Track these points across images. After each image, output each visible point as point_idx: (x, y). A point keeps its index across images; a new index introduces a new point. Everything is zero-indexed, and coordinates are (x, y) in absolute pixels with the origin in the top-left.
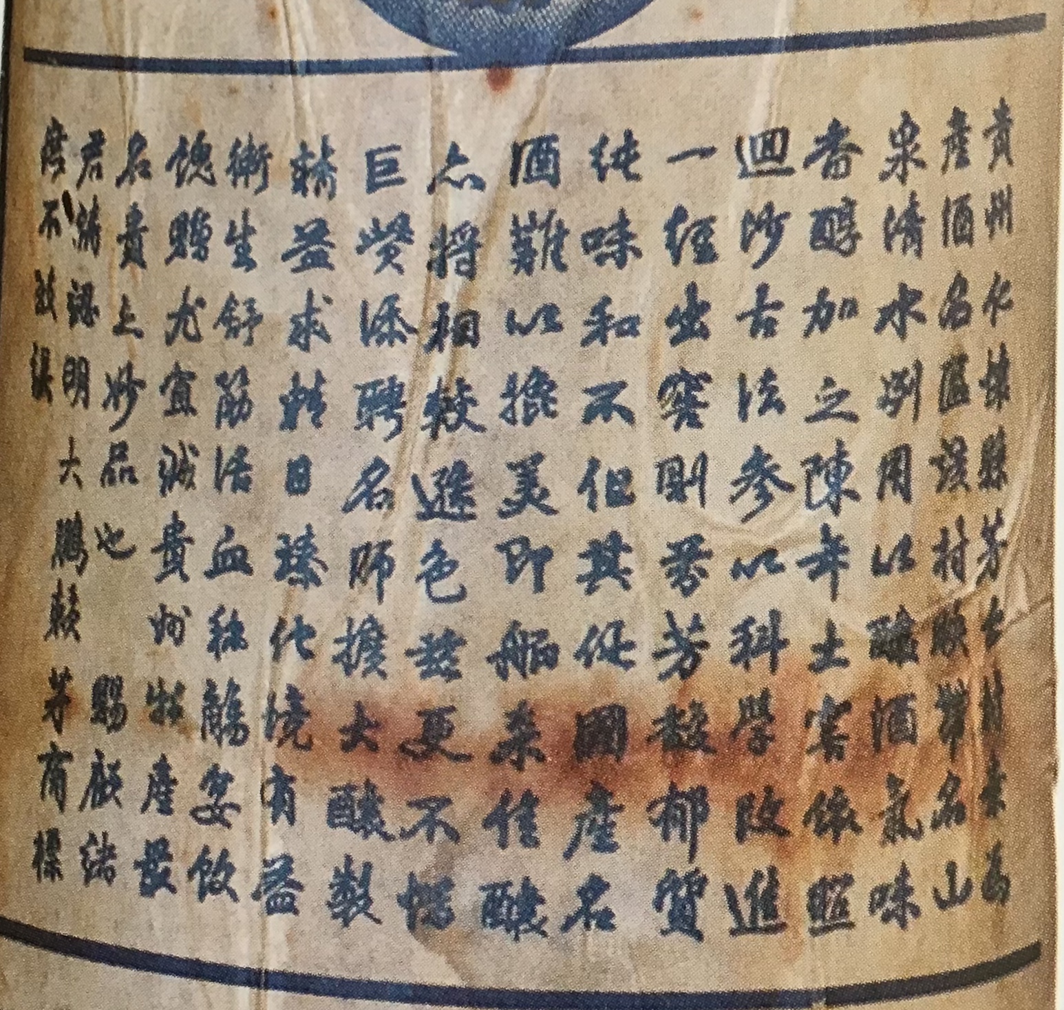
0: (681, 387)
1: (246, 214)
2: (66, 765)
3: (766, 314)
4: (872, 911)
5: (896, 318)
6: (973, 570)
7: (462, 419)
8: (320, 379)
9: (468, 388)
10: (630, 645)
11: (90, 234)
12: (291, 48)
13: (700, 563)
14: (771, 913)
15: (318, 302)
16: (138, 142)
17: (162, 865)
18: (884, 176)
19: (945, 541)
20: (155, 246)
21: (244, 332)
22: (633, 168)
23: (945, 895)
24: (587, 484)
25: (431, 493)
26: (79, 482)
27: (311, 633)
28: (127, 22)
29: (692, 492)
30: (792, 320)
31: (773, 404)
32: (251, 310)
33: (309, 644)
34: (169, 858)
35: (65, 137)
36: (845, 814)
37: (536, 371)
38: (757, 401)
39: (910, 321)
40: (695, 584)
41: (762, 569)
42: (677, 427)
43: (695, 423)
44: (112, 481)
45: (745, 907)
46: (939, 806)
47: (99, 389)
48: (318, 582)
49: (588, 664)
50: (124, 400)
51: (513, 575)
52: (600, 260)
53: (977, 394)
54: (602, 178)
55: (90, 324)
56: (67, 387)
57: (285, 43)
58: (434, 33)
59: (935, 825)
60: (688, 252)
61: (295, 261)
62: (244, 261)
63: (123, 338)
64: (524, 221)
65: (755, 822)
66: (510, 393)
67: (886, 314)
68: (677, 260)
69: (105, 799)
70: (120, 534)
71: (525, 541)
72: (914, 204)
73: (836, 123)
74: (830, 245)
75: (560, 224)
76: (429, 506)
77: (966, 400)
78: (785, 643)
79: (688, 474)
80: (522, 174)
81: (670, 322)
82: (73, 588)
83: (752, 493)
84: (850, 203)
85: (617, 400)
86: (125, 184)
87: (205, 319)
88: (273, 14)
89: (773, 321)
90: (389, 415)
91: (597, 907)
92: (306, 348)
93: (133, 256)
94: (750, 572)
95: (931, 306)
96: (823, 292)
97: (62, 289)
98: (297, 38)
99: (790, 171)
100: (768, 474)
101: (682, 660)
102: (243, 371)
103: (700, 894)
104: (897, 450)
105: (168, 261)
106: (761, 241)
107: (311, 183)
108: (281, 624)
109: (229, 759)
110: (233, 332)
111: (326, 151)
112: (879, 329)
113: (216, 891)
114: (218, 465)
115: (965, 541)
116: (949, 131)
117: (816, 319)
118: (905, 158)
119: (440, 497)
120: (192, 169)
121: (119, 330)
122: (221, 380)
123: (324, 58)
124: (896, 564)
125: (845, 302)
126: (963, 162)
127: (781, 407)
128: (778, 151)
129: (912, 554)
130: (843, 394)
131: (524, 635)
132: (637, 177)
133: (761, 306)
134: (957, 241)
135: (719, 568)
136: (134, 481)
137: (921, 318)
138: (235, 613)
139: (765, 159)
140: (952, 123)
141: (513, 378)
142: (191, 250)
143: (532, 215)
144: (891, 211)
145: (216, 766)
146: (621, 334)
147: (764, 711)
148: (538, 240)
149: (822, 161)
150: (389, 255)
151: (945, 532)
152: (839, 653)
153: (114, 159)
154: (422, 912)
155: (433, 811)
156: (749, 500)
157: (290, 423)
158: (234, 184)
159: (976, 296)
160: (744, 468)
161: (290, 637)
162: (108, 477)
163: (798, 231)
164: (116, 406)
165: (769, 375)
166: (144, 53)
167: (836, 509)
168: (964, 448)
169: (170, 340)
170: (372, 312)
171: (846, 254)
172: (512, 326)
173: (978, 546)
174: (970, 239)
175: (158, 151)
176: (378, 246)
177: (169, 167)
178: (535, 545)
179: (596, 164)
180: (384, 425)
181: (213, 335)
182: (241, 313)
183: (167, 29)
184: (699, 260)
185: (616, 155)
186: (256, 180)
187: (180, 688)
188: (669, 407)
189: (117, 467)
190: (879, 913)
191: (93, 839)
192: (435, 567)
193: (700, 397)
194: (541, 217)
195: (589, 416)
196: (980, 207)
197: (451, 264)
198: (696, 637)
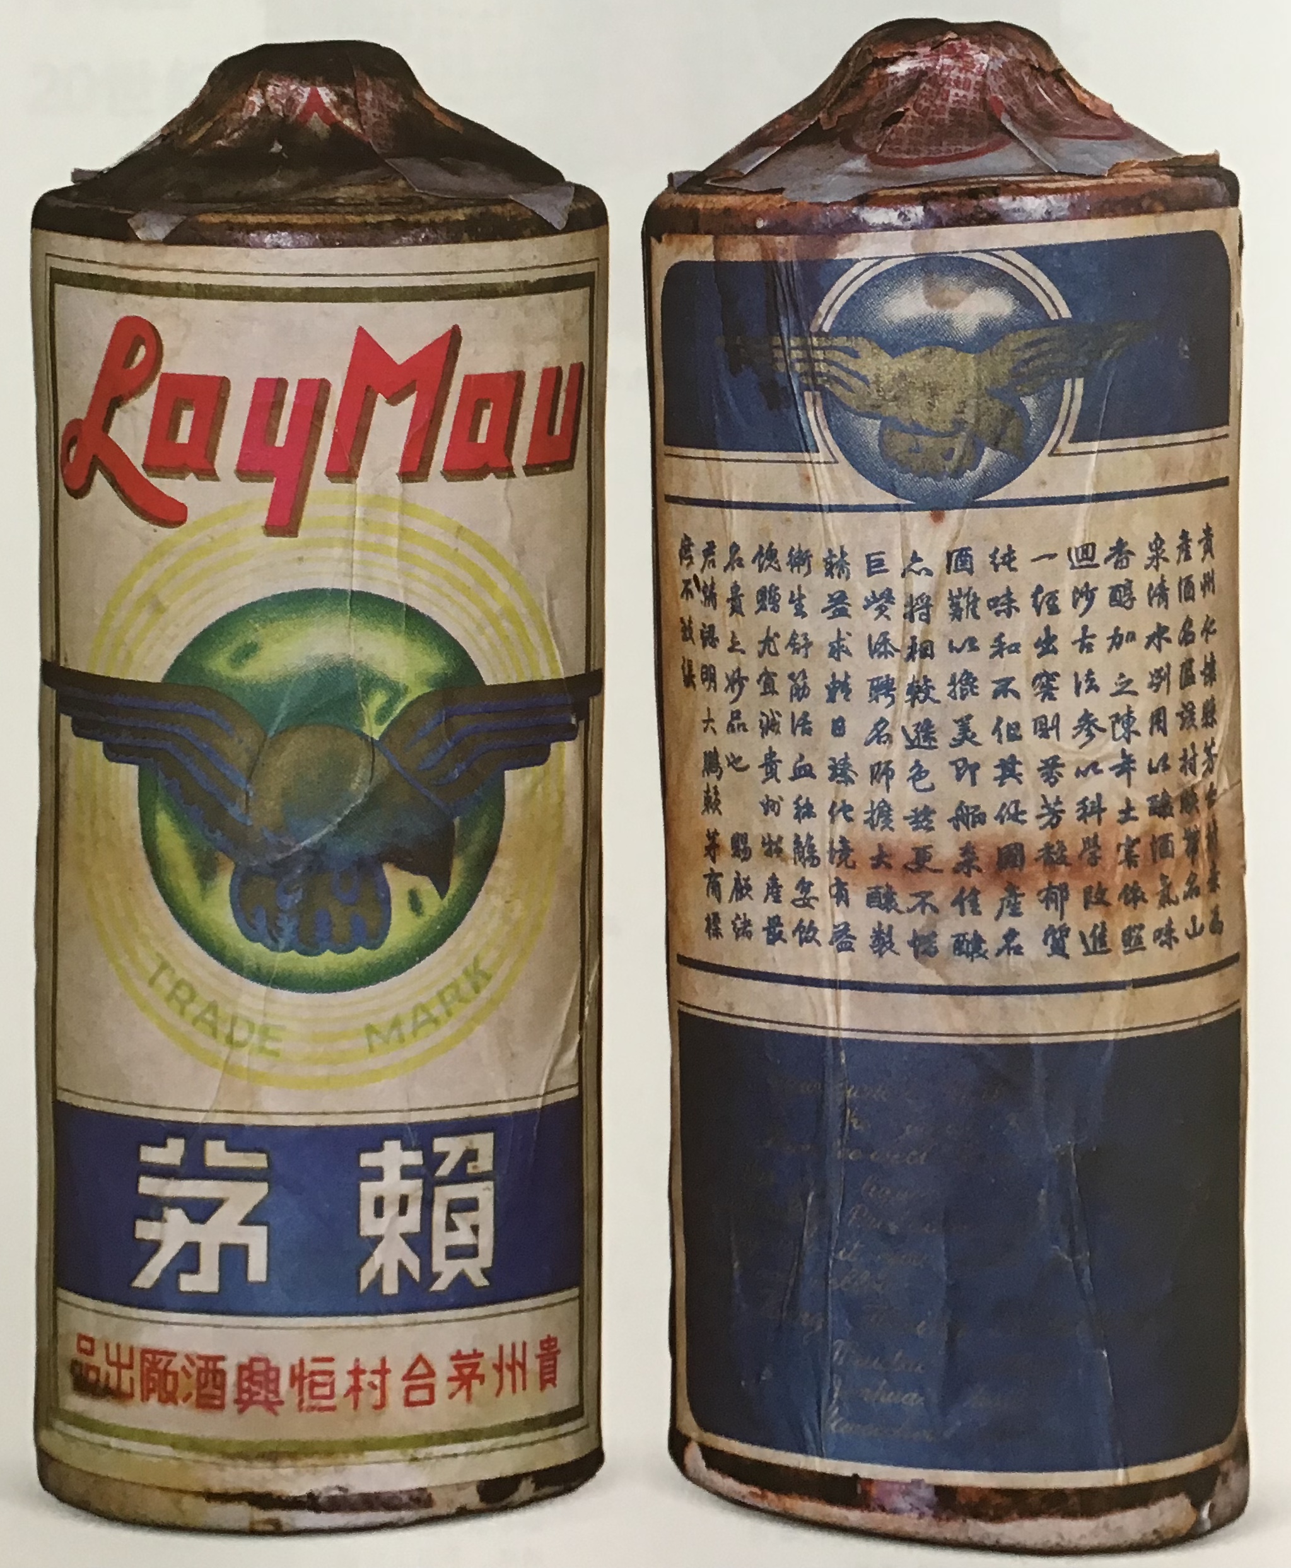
0: (1044, 679)
1: (799, 587)
2: (719, 879)
3: (1088, 641)
4: (1155, 940)
5: (1156, 641)
6: (1201, 769)
7: (927, 697)
8: (847, 676)
9: (930, 680)
10: (1024, 812)
11: (711, 597)
12: (820, 497)
13: (1059, 770)
14: (1104, 944)
15: (843, 635)
16: (735, 548)
17: (778, 929)
18: (1147, 567)
19: (1185, 756)
20: (749, 604)
21: (803, 651)
22: (1013, 565)
23: (1191, 932)
24: (996, 730)
25: (913, 736)
26: (715, 732)
27: (851, 809)
28: (724, 482)
29: (1052, 733)
30: (1101, 644)
31: (1093, 687)
32: (806, 639)
33: (849, 814)
34: (782, 925)
35: (692, 545)
36: (1139, 894)
37: (966, 672)
38: (1084, 686)
39: (1163, 642)
40: (1057, 781)
41: (1091, 772)
42: (1043, 700)
43: (1052, 698)
44: (733, 731)
45: (1090, 942)
46: (1186, 888)
47: (721, 681)
48: (853, 782)
49: (1002, 822)
50: (737, 687)
51: (959, 777)
52: (997, 613)
53: (1199, 679)
54: (996, 570)
55: (714, 647)
56: (704, 681)
57: (816, 494)
58: (900, 491)
59: (1185, 898)
60: (1045, 609)
61: (829, 613)
62: (800, 613)
63: (733, 654)
64: (955, 593)
65: (1093, 900)
66: (953, 683)
67: (1150, 639)
68: (1038, 614)
69: (743, 896)
70: (740, 758)
71: (964, 760)
72: (1163, 581)
73: (1120, 540)
74: (1120, 604)
75: (975, 594)
76: (912, 742)
77: (1194, 683)
78: (1105, 810)
79: (1050, 724)
80: (953, 567)
81: (1036, 646)
82: (715, 788)
83: (1084, 733)
84: (1130, 582)
85: (1010, 687)
86: (729, 571)
87: (780, 644)
88: (808, 479)
89: (1091, 644)
90: (887, 695)
91: (1013, 944)
92: (838, 659)
93: (736, 609)
94: (1085, 774)
95: (1174, 634)
96: (1117, 629)
97: (697, 628)
98: (822, 492)
99: (1097, 566)
100: (1092, 723)
101: (1051, 819)
102: (803, 672)
103: (1067, 936)
104: (1158, 710)
105: (757, 612)
106: (1083, 603)
107: (835, 571)
108: (834, 804)
109: (810, 874)
110: (796, 651)
111: (843, 554)
112: (1147, 646)
113: (809, 941)
114: (793, 721)
115: (1195, 755)
116: (1180, 542)
117: (1113, 643)
118: (1157, 557)
119: (918, 737)
120: (767, 563)
121: (731, 650)
122: (791, 676)
123: (838, 503)
124: (1160, 768)
125: (1129, 633)
126: (1188, 558)
127: (1097, 689)
128: (1090, 555)
129: (1168, 762)
130: (1130, 681)
131: (967, 808)
132: (1015, 569)
133: (1085, 637)
134: (1187, 599)
135: (1068, 772)
136: (745, 730)
137: (1169, 640)
138: (808, 799)
139: (1083, 559)
140: (1181, 538)
141: (954, 676)
142: (769, 607)
143: (960, 590)
144: (1151, 585)
145: (803, 878)
146: (1011, 652)
147: (1096, 845)
148: (963, 603)
149: (1113, 560)
150: (882, 610)
151: (1185, 750)
152: (1133, 814)
153: (722, 556)
154: (921, 949)
155: (924, 899)
156: (1083, 737)
157: (832, 699)
158: (792, 570)
159: (1197, 628)
160: (1080, 721)
161: (839, 811)
162: (731, 728)
163: (1102, 597)
164: (733, 691)
165: (1090, 672)
166: (735, 499)
167: (1128, 741)
168: (1194, 707)
169: (761, 655)
170: (874, 640)
171: (1128, 608)
172: (952, 648)
173: (1202, 757)
174: (1193, 599)
175: (747, 553)
176: (875, 605)
177: (754, 561)
178: (970, 762)
179: (993, 563)
180: (884, 701)
181: (785, 653)
182: (800, 640)
183: (747, 485)
184: (1050, 613)
185: (1003, 558)
186: (804, 569)
187: (780, 838)
188: (1038, 690)
189: (735, 723)
190: (1158, 942)
191: (738, 917)
192: (916, 774)
193: (1054, 684)
194: (965, 591)
195: (995, 695)
196: (1197, 581)
197: (917, 615)
198: (1058, 808)
